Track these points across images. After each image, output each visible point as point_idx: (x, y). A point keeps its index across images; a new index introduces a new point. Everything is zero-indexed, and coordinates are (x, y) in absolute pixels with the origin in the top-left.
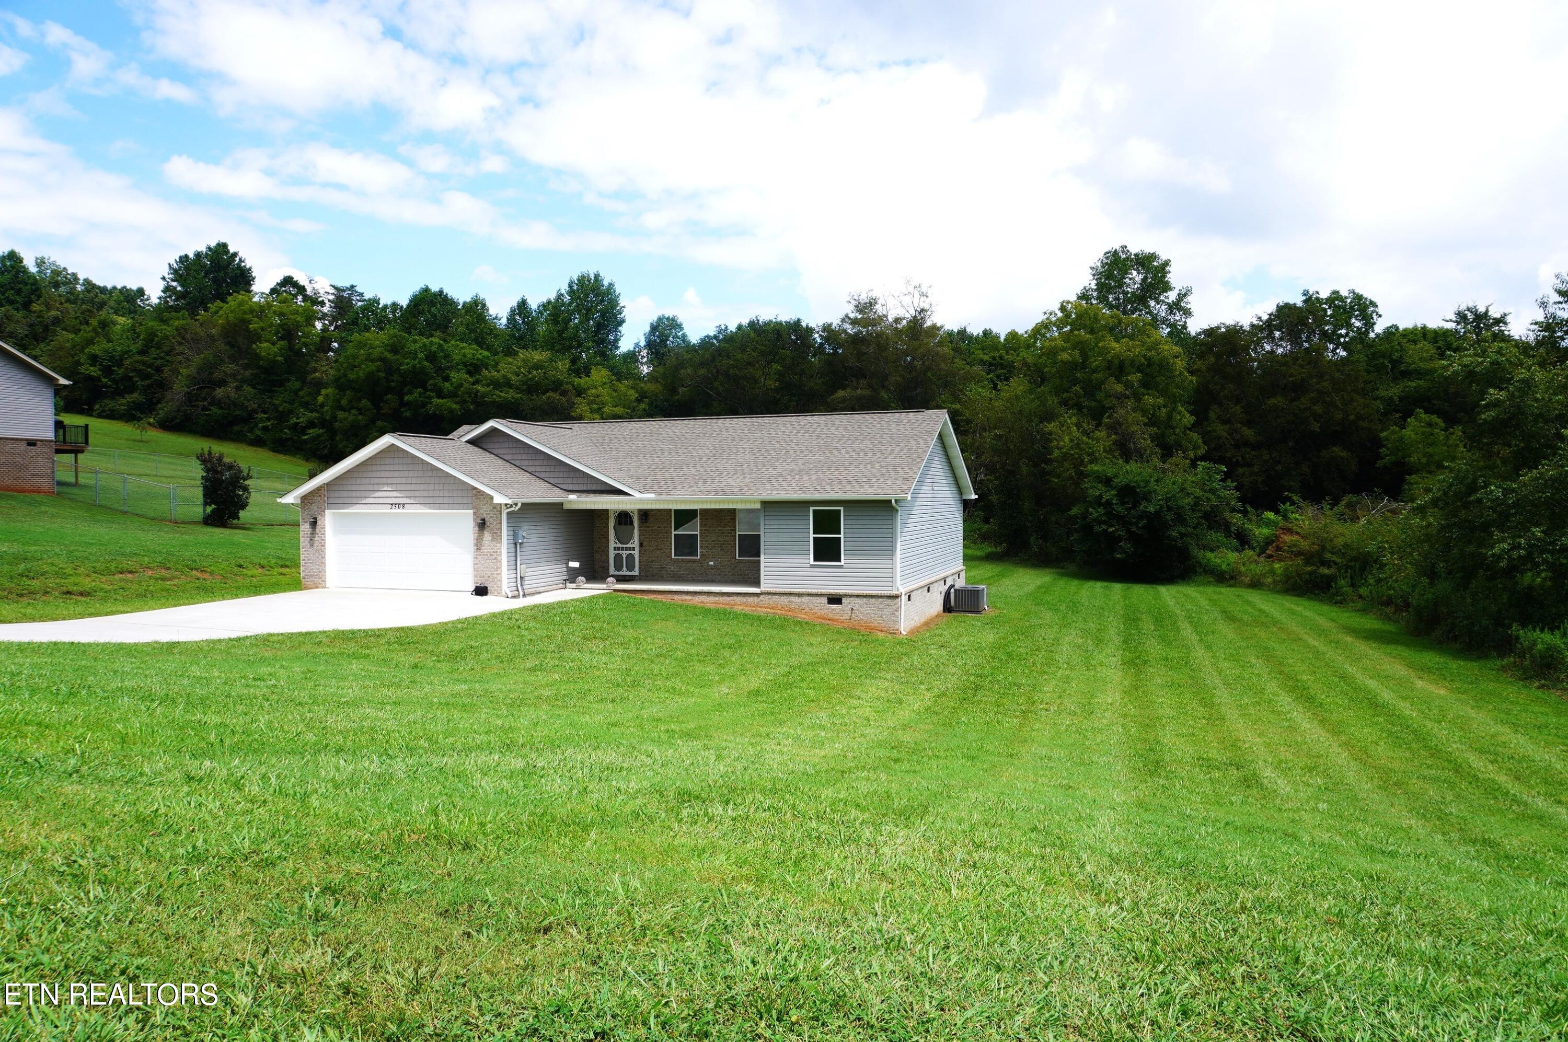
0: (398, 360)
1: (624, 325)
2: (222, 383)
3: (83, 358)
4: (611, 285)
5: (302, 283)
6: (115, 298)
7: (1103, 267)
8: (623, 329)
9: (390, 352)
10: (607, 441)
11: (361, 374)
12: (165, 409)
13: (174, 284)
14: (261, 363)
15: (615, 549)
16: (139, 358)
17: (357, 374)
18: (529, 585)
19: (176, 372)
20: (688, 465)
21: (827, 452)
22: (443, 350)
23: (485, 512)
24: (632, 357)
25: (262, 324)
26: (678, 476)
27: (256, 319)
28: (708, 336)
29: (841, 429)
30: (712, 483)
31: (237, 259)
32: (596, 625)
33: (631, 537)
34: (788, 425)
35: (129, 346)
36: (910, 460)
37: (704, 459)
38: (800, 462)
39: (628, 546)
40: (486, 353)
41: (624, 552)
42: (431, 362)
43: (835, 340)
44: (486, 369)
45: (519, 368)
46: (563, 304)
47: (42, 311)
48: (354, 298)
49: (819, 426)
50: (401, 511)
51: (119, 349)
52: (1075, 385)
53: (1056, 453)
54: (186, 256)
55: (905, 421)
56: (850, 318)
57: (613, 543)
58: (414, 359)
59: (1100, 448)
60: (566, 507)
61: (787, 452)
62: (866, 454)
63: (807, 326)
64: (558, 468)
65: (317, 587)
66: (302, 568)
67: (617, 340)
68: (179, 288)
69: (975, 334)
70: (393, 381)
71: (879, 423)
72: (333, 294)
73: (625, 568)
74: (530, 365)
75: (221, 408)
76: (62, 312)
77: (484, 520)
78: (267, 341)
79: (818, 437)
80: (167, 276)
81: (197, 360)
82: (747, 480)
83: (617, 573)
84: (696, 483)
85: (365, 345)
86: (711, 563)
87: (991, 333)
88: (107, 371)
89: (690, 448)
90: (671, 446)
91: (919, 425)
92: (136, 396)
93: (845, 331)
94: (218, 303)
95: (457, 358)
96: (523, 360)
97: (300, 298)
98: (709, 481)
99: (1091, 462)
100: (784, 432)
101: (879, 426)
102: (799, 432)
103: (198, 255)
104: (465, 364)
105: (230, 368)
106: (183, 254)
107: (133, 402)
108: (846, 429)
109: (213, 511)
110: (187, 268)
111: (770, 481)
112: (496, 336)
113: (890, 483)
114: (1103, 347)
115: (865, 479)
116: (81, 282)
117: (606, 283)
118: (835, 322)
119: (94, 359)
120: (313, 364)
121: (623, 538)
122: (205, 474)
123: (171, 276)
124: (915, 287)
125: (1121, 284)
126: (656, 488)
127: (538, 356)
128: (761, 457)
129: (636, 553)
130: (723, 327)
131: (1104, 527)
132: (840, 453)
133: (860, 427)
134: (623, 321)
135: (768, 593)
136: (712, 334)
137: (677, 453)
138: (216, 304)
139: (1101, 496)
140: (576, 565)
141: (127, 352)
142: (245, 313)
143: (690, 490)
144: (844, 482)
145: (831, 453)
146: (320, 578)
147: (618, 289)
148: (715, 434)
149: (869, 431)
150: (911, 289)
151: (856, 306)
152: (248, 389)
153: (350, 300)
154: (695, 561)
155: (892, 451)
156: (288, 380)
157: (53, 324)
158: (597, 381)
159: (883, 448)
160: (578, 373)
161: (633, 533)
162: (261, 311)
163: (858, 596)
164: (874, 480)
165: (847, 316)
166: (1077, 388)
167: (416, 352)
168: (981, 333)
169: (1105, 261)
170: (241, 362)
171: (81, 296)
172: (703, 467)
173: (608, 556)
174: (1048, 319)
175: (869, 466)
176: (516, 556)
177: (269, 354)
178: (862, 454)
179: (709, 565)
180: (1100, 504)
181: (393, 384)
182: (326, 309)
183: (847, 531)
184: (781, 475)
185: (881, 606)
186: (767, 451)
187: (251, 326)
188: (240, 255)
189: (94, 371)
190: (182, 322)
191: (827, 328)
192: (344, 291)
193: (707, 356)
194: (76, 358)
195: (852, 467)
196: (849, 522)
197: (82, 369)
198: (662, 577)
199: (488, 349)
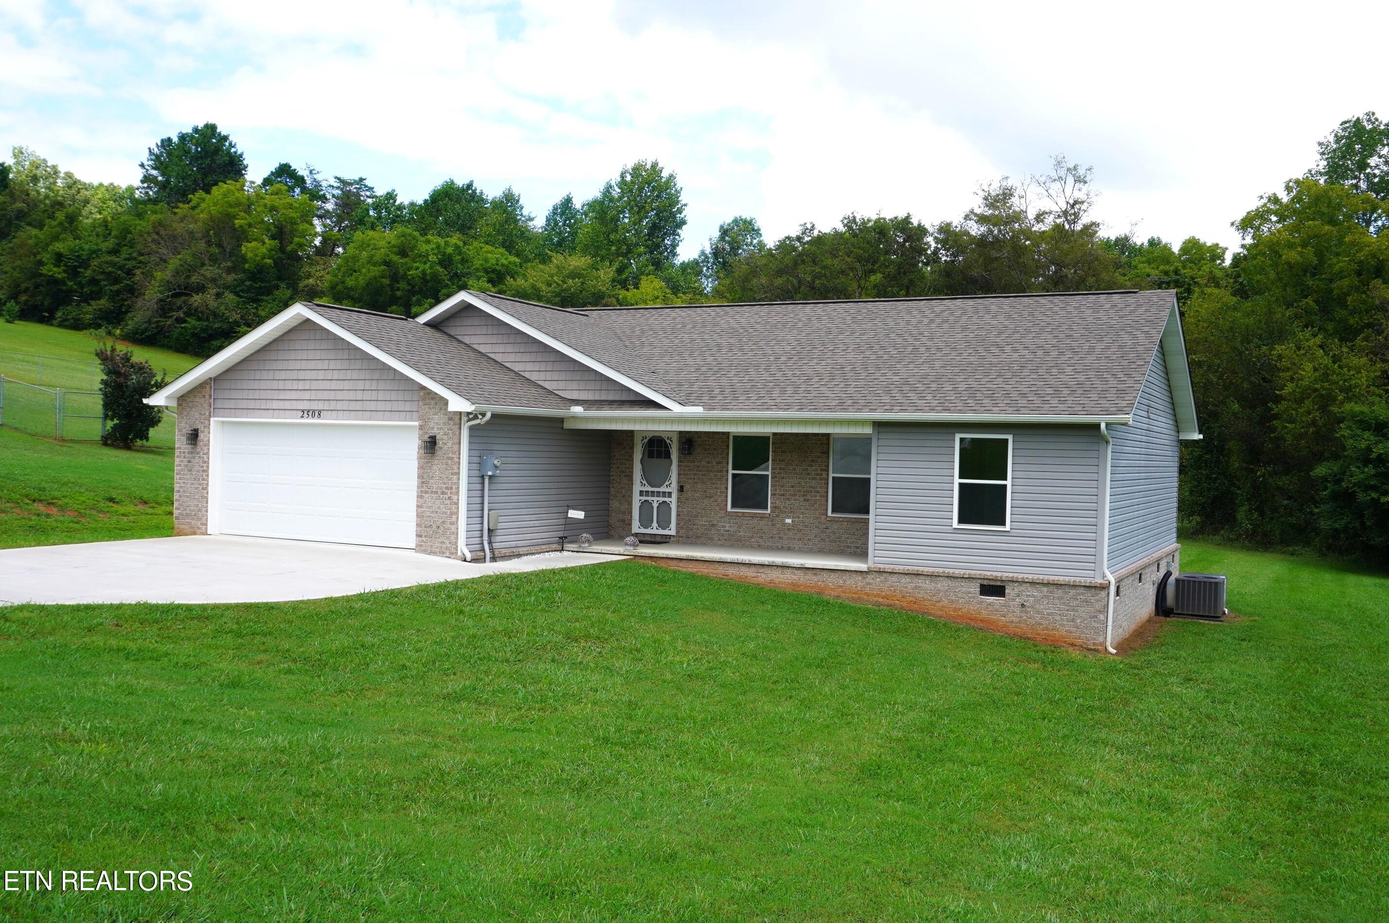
0: (406, 263)
1: (684, 227)
2: (200, 289)
3: (46, 257)
4: (671, 177)
5: (300, 173)
6: (100, 196)
7: (1337, 141)
8: (684, 232)
9: (396, 254)
10: (638, 333)
11: (362, 282)
12: (136, 319)
13: (155, 173)
14: (247, 266)
15: (641, 492)
16: (109, 258)
17: (357, 279)
18: (501, 542)
19: (148, 275)
20: (757, 367)
21: (980, 349)
22: (460, 253)
23: (438, 427)
24: (693, 268)
25: (250, 220)
26: (741, 381)
27: (242, 214)
28: (788, 238)
29: (1001, 318)
30: (795, 392)
31: (227, 144)
32: (593, 613)
33: (667, 476)
34: (915, 313)
35: (97, 244)
36: (1125, 363)
37: (783, 359)
38: (937, 364)
39: (662, 489)
40: (513, 259)
41: (655, 499)
42: (445, 268)
43: (955, 241)
44: (511, 277)
45: (552, 276)
46: (611, 200)
47: (5, 202)
48: (363, 193)
49: (964, 313)
50: (316, 421)
51: (86, 247)
52: (1306, 297)
53: (1289, 388)
54: (169, 140)
55: (1108, 306)
56: (976, 215)
57: (638, 485)
58: (425, 263)
59: (1362, 380)
60: (567, 425)
61: (916, 349)
62: (1047, 353)
63: (919, 225)
64: (557, 366)
65: (194, 533)
66: (176, 504)
67: (674, 246)
68: (160, 178)
69: (1139, 243)
70: (398, 289)
71: (1062, 308)
72: (338, 188)
73: (655, 524)
74: (566, 272)
75: (199, 319)
76: (28, 205)
77: (433, 437)
78: (255, 240)
79: (964, 329)
80: (146, 163)
81: (174, 262)
82: (851, 390)
83: (643, 531)
84: (769, 392)
85: (369, 246)
86: (789, 521)
87: (1160, 242)
88: (73, 272)
89: (762, 343)
90: (732, 341)
91: (1132, 312)
92: (103, 303)
93: (967, 233)
94: (201, 194)
95: (478, 263)
96: (558, 267)
97: (298, 190)
98: (790, 390)
99: (1349, 399)
100: (908, 322)
101: (1063, 313)
102: (932, 321)
103: (183, 137)
104: (487, 271)
105: (210, 271)
106: (165, 137)
107: (100, 310)
108: (1009, 317)
109: (115, 428)
110: (170, 154)
111: (888, 392)
112: (528, 240)
113: (1094, 396)
114: (1353, 244)
115: (1050, 391)
116: (62, 175)
117: (665, 174)
118: (956, 220)
119: (59, 258)
120: (306, 269)
121: (654, 478)
122: (105, 377)
123: (150, 163)
124: (1069, 170)
125: (1363, 165)
126: (705, 398)
127: (578, 262)
128: (873, 357)
129: (673, 501)
130: (809, 226)
131: (1374, 495)
132: (1003, 351)
133: (1031, 314)
134: (683, 222)
135: (880, 572)
136: (794, 235)
137: (741, 350)
138: (197, 195)
139: (1369, 449)
140: (577, 514)
141: (95, 252)
142: (231, 206)
143: (759, 402)
144: (1014, 395)
145: (987, 350)
146: (199, 519)
147: (680, 182)
148: (800, 324)
149: (1048, 320)
150: (1062, 173)
151: (986, 199)
152: (229, 297)
153: (358, 195)
154: (762, 517)
155: (1092, 349)
156: (277, 287)
157: (18, 218)
158: (647, 294)
159: (1074, 344)
160: (624, 285)
161: (669, 470)
162: (248, 206)
163: (1033, 583)
164: (1066, 391)
165: (972, 212)
166: (1310, 300)
167: (428, 255)
168: (1146, 244)
169: (1341, 133)
170: (223, 265)
171: (61, 192)
172: (780, 370)
173: (630, 504)
174: (1265, 205)
175: (1054, 370)
176: (483, 497)
177: (256, 255)
178: (1040, 353)
179: (784, 524)
180: (1367, 461)
181: (399, 293)
182: (330, 206)
183: (1018, 475)
184: (907, 383)
185: (1074, 603)
186: (882, 348)
187: (236, 221)
188: (231, 138)
189: (58, 273)
190: (159, 216)
191: (945, 229)
192: (351, 184)
193: (787, 260)
194: (38, 257)
195: (1026, 372)
196: (1022, 460)
197: (44, 270)
198: (711, 539)
199: (518, 255)
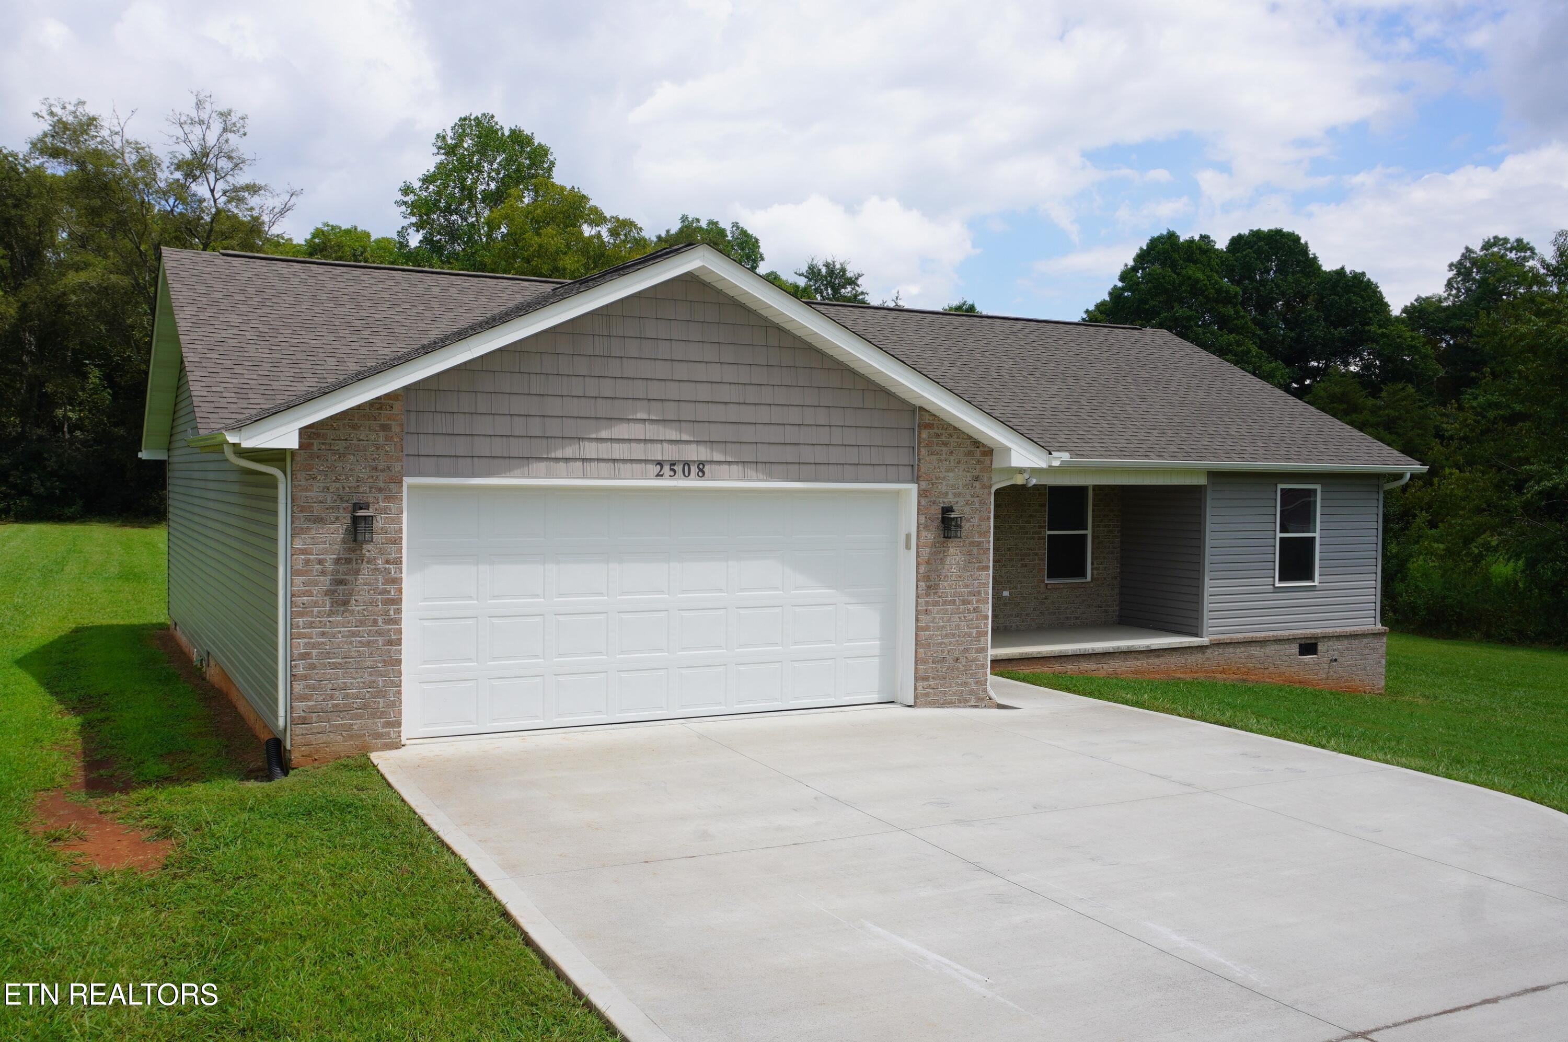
23: (954, 491)
50: (693, 482)
77: (947, 510)
86: (1006, 593)
135: (1214, 645)
146: (378, 714)
163: (1337, 637)
183: (1324, 525)
185: (1365, 652)
196: (1327, 510)
